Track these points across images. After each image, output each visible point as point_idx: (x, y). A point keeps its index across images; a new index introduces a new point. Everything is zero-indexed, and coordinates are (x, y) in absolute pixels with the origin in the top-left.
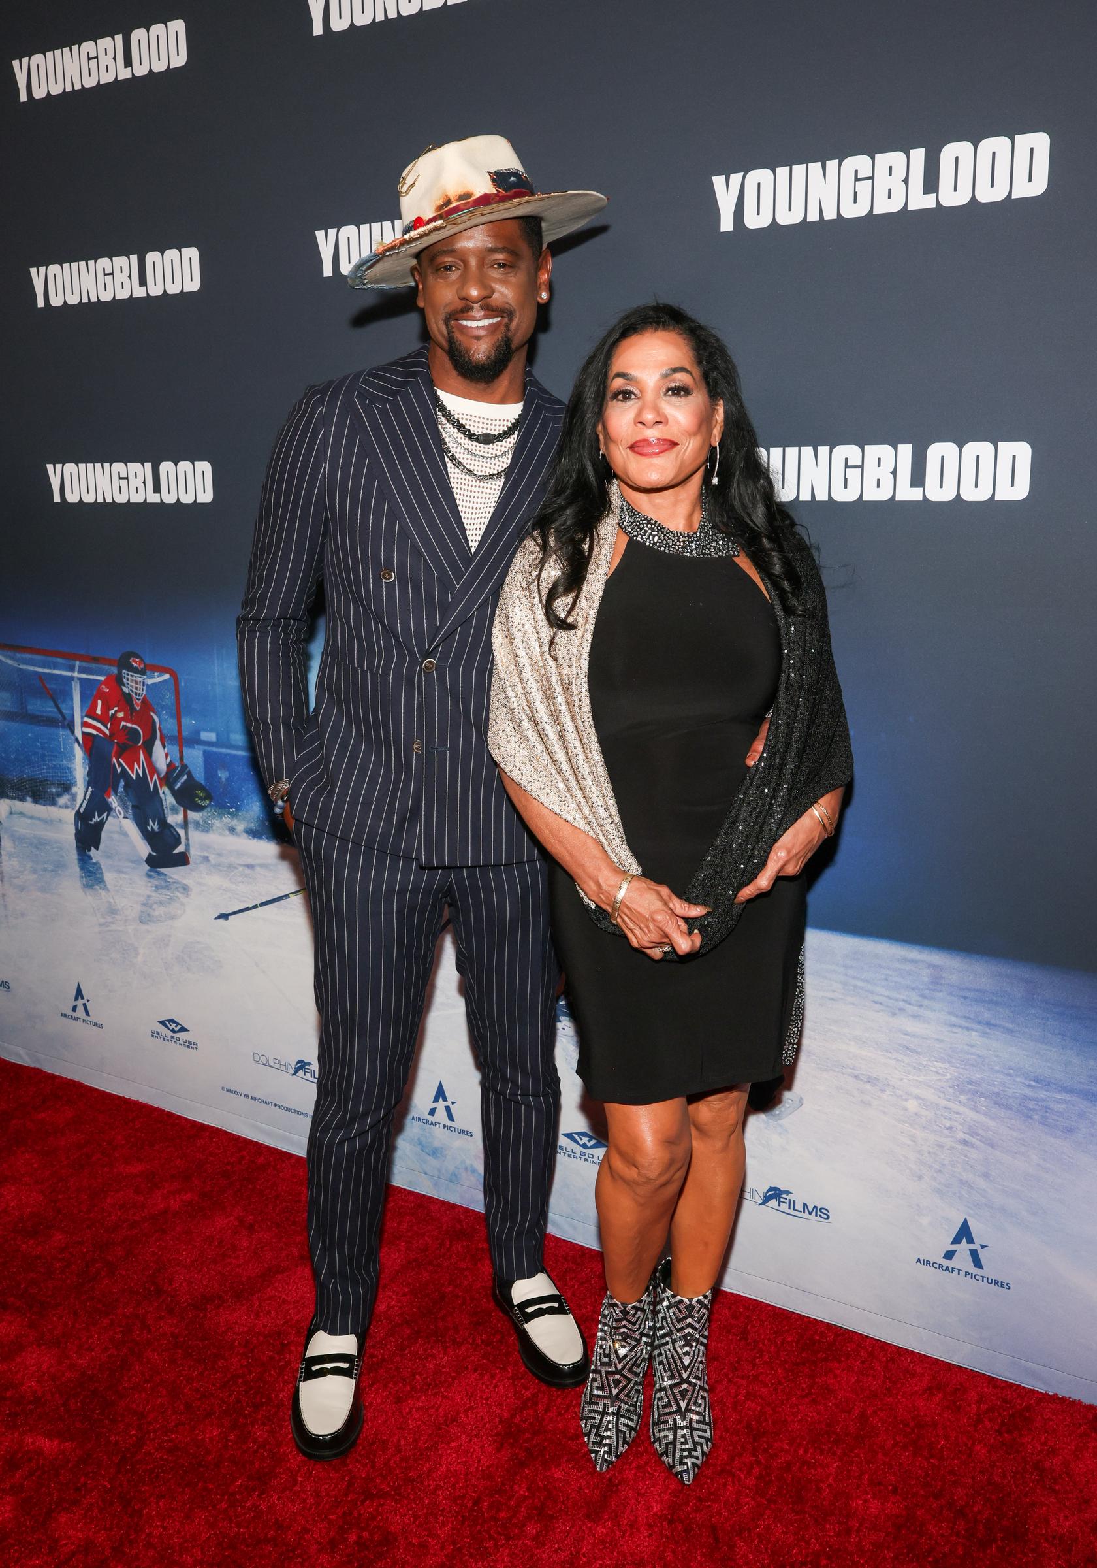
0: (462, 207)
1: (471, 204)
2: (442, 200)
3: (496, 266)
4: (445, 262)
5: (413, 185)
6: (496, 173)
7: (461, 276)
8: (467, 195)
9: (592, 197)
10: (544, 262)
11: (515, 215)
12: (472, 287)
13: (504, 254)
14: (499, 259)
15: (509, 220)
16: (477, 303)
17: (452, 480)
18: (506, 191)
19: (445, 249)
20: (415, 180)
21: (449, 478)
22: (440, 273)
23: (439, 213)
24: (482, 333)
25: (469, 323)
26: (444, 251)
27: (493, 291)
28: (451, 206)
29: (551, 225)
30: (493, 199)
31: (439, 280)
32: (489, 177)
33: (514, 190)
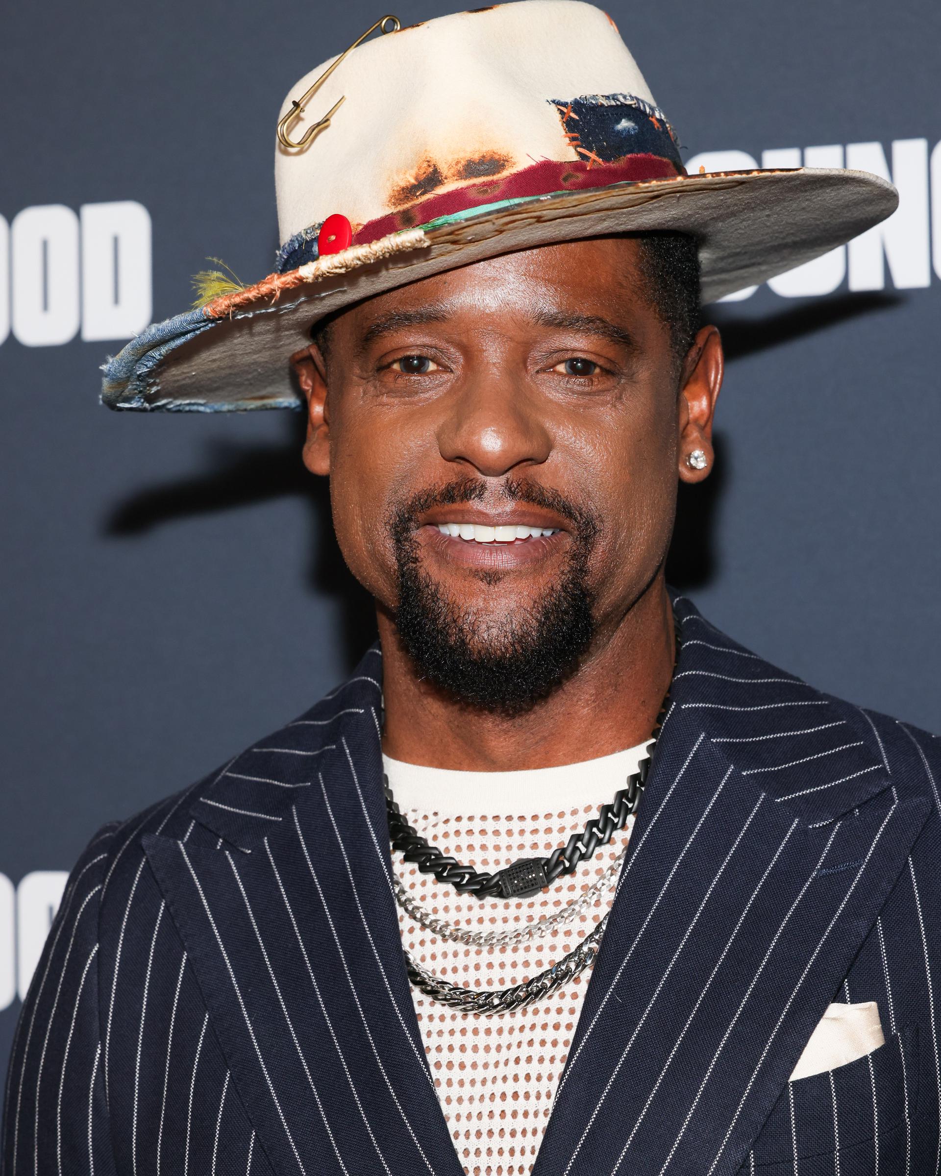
0: (473, 194)
1: (502, 187)
2: (414, 172)
3: (561, 368)
4: (408, 347)
5: (322, 125)
6: (578, 106)
7: (452, 391)
8: (494, 163)
9: (865, 189)
10: (701, 363)
11: (631, 226)
12: (487, 425)
13: (594, 338)
14: (574, 350)
15: (610, 242)
16: (497, 473)
17: (432, 1058)
18: (606, 159)
19: (411, 310)
20: (331, 112)
21: (423, 1051)
22: (389, 379)
23: (400, 208)
24: (503, 561)
25: (468, 532)
26: (408, 318)
27: (549, 445)
28: (441, 190)
29: (722, 259)
30: (565, 179)
31: (385, 399)
32: (558, 116)
33: (629, 156)
